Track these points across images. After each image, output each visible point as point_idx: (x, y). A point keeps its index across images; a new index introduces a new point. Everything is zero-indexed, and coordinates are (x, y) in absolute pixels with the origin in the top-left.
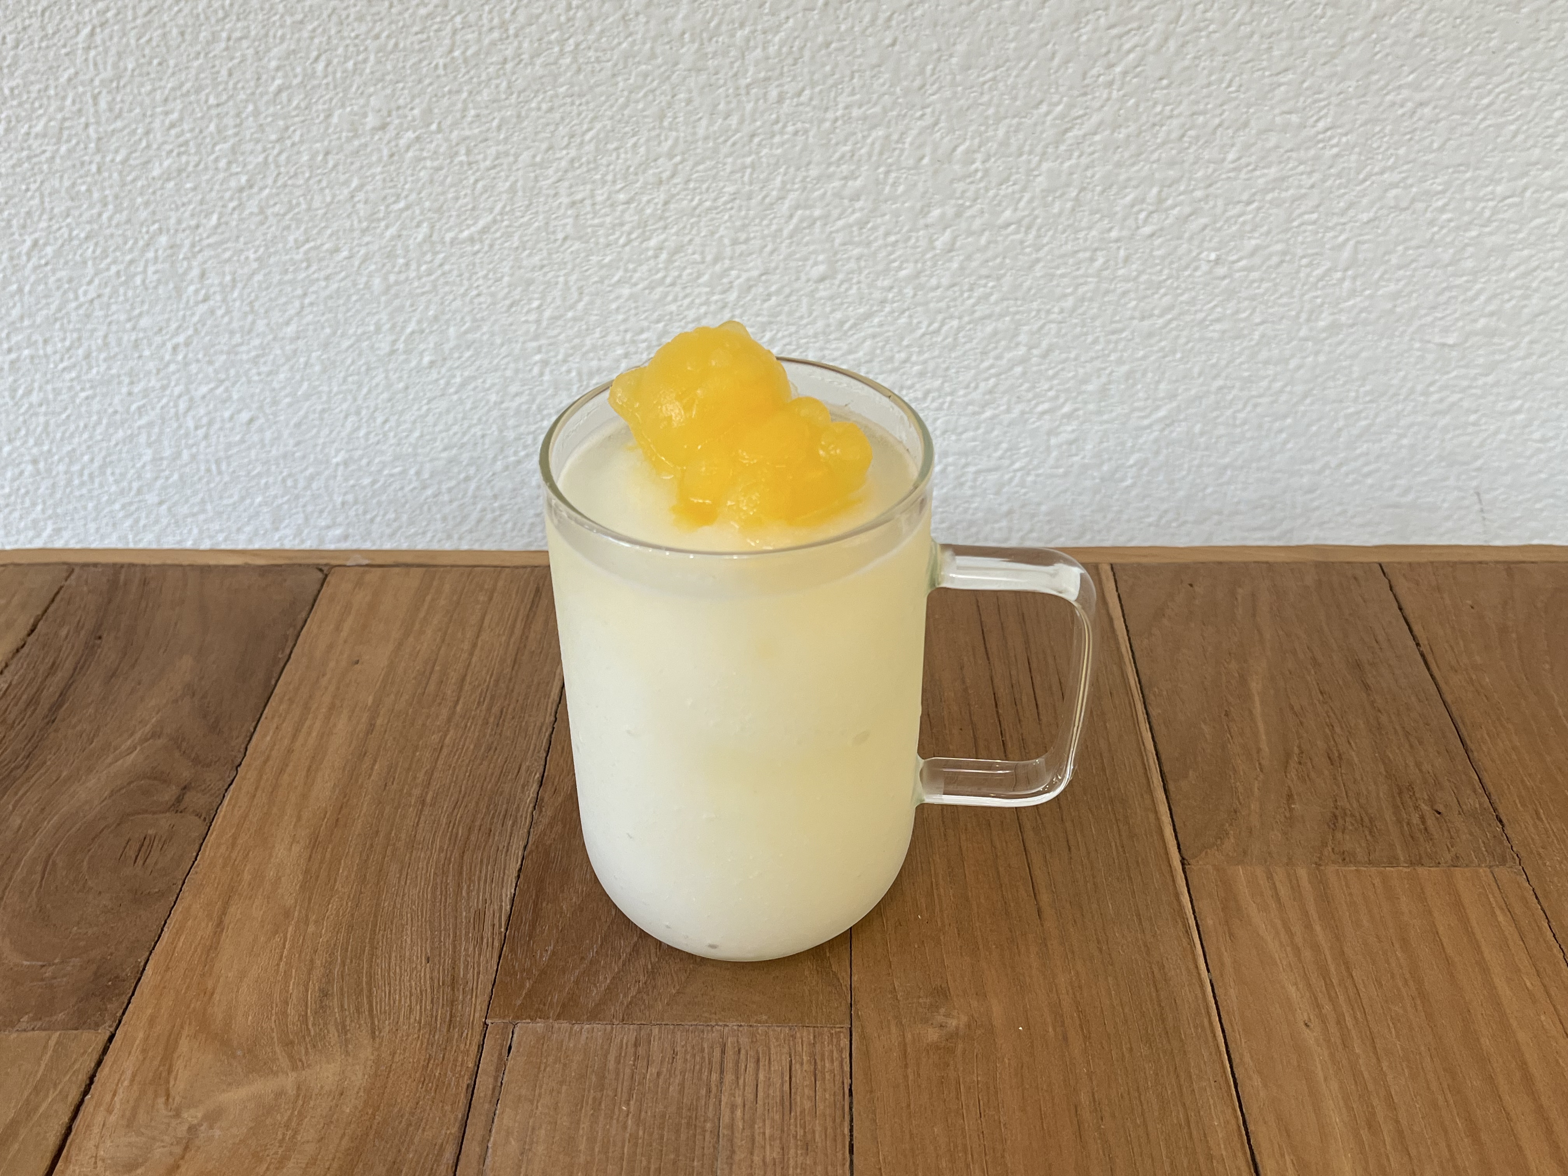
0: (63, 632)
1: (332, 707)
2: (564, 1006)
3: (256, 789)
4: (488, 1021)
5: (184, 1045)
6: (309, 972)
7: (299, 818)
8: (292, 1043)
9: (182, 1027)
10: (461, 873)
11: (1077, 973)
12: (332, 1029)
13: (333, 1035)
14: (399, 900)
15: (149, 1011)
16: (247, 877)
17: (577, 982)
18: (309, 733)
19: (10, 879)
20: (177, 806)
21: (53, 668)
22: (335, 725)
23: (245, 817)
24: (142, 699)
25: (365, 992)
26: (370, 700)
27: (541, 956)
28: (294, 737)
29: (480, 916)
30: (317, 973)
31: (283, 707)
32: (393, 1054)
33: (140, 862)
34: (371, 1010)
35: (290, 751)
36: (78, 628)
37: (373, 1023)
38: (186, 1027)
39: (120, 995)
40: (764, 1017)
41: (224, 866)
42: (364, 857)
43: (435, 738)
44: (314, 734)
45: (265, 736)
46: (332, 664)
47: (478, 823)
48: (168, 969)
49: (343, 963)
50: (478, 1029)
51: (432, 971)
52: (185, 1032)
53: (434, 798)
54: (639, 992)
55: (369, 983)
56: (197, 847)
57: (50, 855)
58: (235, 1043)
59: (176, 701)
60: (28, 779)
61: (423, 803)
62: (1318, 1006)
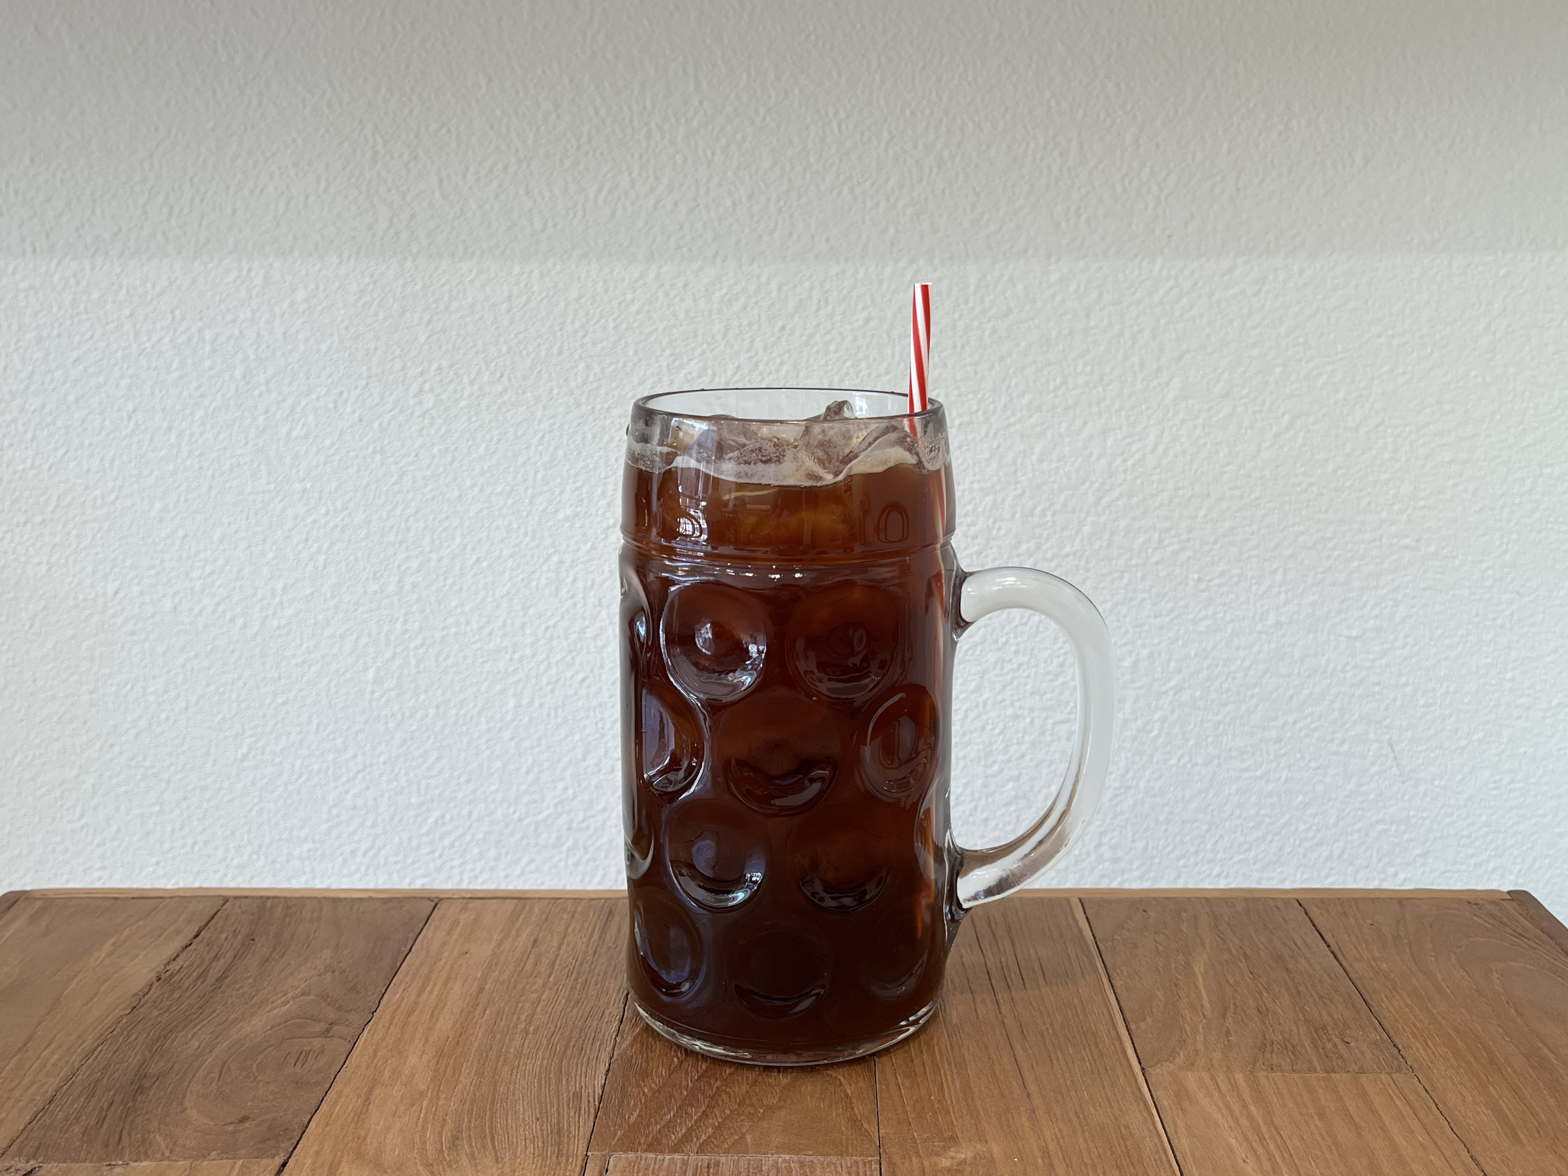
0: (223, 936)
1: (448, 979)
2: (649, 1145)
3: (390, 1024)
4: (589, 1154)
5: (345, 1167)
6: (442, 1127)
7: (427, 1041)
8: (432, 1165)
9: (342, 1157)
10: (561, 1072)
11: (1060, 1130)
12: (464, 1158)
13: (464, 1161)
14: (511, 1087)
15: (315, 1148)
16: (387, 1074)
17: (660, 1131)
18: (431, 993)
19: (194, 1076)
20: (326, 1033)
21: (216, 958)
22: (451, 989)
23: (383, 1039)
24: (292, 974)
25: (488, 1137)
26: (479, 975)
27: (629, 1117)
28: (419, 995)
29: (578, 1096)
30: (450, 1125)
31: (408, 978)
32: (514, 1171)
33: (299, 1065)
34: (494, 1147)
35: (416, 1003)
36: (235, 933)
37: (496, 1154)
38: (346, 1158)
39: (290, 1139)
40: (811, 1153)
41: (368, 1067)
42: (481, 1061)
43: (534, 996)
44: (435, 993)
45: (395, 994)
46: (446, 954)
47: (572, 1044)
48: (327, 1124)
49: (470, 1121)
50: (580, 1158)
51: (542, 1125)
52: (345, 1158)
53: (536, 1030)
54: (709, 1137)
55: (491, 1133)
56: (345, 1056)
57: (225, 1063)
58: (386, 1166)
59: (320, 975)
60: (203, 1020)
61: (527, 1033)
62: (1254, 1151)
